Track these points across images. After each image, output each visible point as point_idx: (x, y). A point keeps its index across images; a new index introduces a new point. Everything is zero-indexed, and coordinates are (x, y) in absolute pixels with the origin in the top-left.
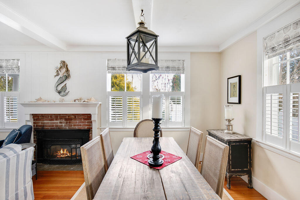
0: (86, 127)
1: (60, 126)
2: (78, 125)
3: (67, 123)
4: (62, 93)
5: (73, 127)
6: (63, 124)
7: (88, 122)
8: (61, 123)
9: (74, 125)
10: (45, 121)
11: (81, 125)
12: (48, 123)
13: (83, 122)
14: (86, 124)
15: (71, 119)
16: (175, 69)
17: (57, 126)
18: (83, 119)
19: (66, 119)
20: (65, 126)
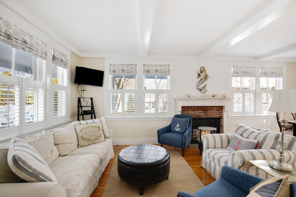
0: (218, 116)
1: (199, 115)
2: (212, 115)
3: (204, 113)
4: (203, 91)
5: (208, 116)
6: (202, 114)
7: (219, 112)
8: (200, 113)
9: (210, 115)
10: (189, 112)
11: (214, 115)
12: (191, 113)
13: (216, 112)
14: (218, 113)
15: (207, 110)
16: (277, 74)
17: (197, 115)
18: (216, 110)
19: (204, 110)
20: (203, 115)
